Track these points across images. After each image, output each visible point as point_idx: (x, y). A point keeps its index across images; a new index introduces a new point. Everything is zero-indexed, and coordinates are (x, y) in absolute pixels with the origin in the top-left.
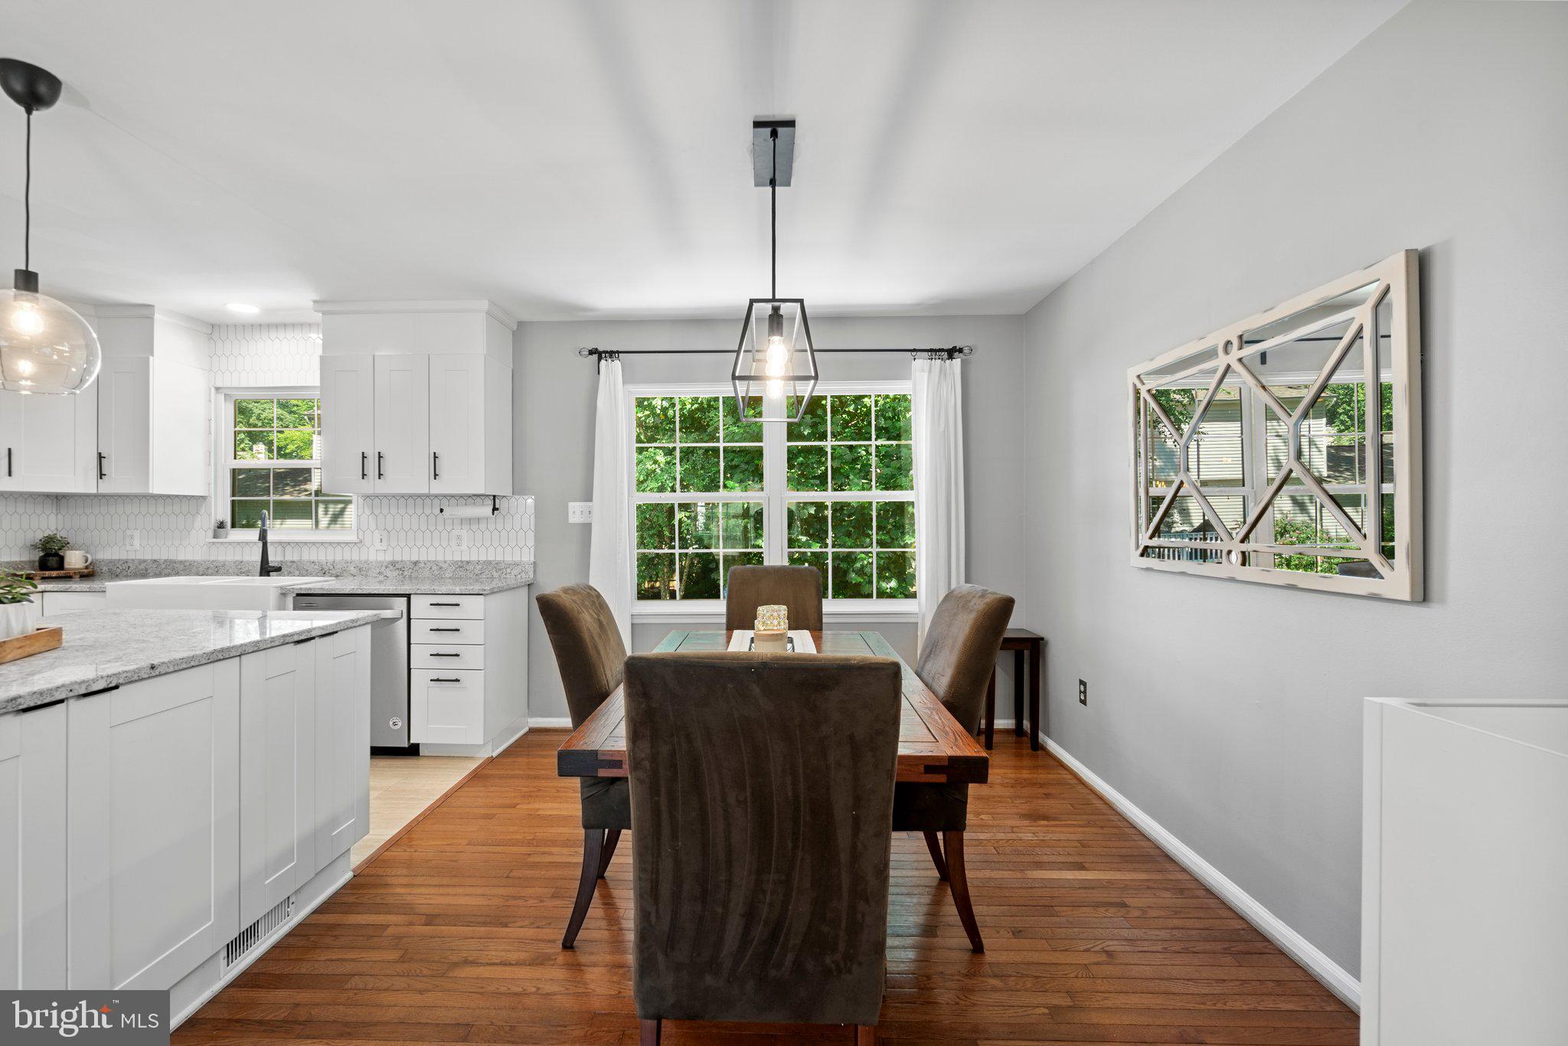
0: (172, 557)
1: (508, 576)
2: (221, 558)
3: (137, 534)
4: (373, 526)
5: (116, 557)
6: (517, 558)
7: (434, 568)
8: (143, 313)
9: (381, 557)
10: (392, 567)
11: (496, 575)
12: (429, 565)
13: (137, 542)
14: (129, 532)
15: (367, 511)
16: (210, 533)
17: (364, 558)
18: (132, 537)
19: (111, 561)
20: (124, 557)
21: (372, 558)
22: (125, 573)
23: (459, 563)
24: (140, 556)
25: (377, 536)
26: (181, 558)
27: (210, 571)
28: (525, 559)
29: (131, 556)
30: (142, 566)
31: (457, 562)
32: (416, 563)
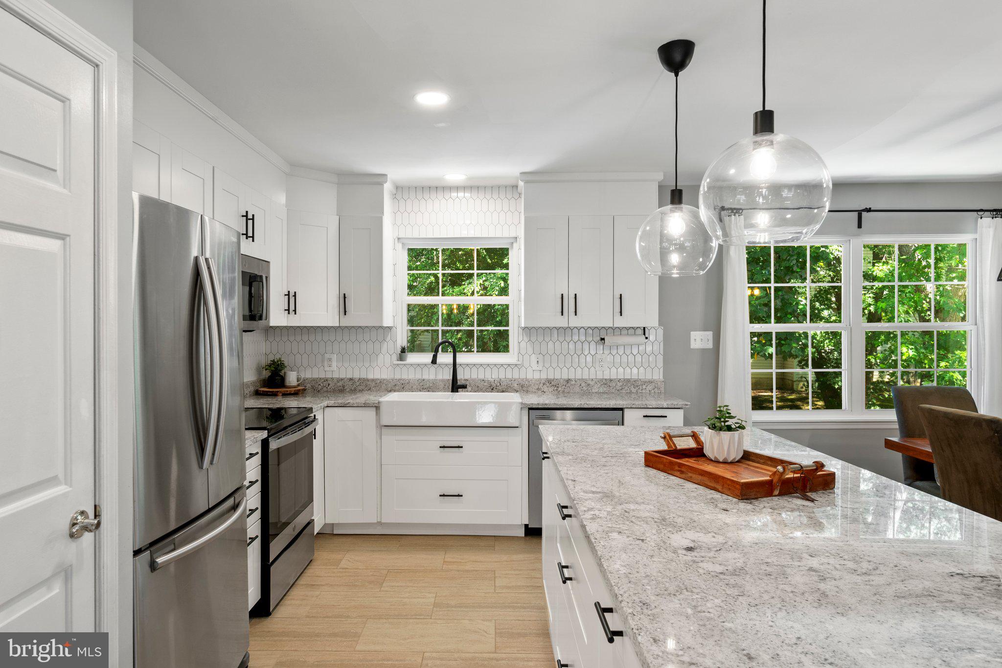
0: (363, 376)
1: (644, 391)
2: (405, 377)
3: (334, 357)
4: (530, 351)
5: (315, 376)
6: (649, 377)
7: (583, 384)
8: (378, 180)
9: (537, 376)
10: (548, 385)
11: (634, 390)
12: (578, 383)
13: (334, 364)
14: (327, 356)
15: (526, 339)
16: (395, 357)
17: (523, 376)
18: (330, 360)
19: (314, 380)
20: (322, 376)
21: (530, 376)
22: (325, 389)
23: (604, 381)
24: (336, 376)
25: (534, 358)
26: (371, 377)
27: (397, 388)
28: (656, 377)
29: (329, 376)
30: (340, 384)
31: (602, 380)
32: (568, 381)
